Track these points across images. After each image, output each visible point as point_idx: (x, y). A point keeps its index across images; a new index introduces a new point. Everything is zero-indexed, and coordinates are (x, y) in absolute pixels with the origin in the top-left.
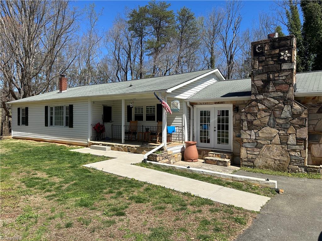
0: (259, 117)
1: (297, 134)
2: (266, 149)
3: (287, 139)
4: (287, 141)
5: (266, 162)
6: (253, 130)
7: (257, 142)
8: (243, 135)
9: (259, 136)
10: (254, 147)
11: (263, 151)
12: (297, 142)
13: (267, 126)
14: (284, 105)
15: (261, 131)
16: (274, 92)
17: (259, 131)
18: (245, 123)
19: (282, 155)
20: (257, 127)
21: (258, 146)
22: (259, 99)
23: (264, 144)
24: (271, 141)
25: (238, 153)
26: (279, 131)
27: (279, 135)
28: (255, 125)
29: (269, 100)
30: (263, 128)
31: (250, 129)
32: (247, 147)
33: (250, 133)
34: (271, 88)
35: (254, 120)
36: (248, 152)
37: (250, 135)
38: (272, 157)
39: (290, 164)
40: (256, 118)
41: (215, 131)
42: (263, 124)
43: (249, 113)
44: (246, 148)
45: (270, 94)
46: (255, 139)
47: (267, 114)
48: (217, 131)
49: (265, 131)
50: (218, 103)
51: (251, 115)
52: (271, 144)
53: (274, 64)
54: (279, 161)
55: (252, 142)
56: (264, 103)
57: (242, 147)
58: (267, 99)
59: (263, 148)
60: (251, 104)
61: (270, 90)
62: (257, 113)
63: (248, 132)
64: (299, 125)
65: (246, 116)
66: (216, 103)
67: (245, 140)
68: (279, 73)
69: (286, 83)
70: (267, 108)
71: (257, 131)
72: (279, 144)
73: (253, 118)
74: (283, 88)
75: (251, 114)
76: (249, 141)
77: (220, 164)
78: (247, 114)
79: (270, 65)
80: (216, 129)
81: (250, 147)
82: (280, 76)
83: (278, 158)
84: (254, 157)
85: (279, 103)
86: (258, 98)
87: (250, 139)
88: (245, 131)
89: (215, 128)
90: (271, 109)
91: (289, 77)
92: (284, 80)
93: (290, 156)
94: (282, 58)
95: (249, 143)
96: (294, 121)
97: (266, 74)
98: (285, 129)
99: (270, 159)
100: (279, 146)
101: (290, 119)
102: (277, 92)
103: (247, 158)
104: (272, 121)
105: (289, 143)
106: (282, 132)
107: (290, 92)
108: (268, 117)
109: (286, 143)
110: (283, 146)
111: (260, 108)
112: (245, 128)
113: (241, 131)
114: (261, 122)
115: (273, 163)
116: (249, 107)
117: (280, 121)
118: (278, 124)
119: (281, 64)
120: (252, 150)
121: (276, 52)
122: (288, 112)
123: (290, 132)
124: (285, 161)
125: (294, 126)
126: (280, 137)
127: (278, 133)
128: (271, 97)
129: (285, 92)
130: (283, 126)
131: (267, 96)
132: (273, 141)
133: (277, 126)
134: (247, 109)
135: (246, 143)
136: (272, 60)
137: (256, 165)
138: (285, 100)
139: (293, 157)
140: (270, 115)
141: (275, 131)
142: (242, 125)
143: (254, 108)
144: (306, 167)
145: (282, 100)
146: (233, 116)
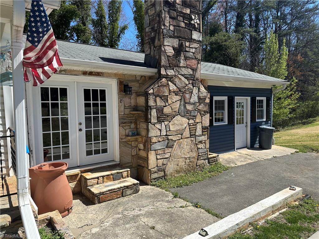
0: (170, 102)
1: (203, 122)
2: (177, 146)
3: (196, 130)
4: (195, 132)
5: (178, 165)
6: (164, 122)
7: (168, 139)
8: (152, 130)
9: (170, 131)
10: (164, 147)
11: (175, 150)
12: (203, 132)
13: (178, 115)
14: (193, 87)
15: (171, 123)
16: (185, 67)
17: (170, 122)
18: (154, 113)
19: (191, 151)
20: (168, 117)
21: (169, 145)
22: (171, 75)
23: (175, 141)
24: (182, 134)
25: (128, 163)
26: (189, 120)
27: (189, 126)
28: (165, 115)
29: (180, 79)
30: (174, 118)
31: (160, 121)
32: (157, 149)
33: (159, 127)
34: (182, 61)
35: (164, 106)
36: (159, 157)
37: (161, 130)
38: (183, 156)
39: (198, 160)
40: (167, 104)
41: (80, 130)
42: (174, 112)
43: (158, 96)
44: (155, 150)
45: (181, 70)
46: (166, 135)
47: (178, 98)
48: (84, 130)
49: (176, 122)
50: (91, 74)
51: (161, 99)
52: (182, 138)
53: (185, 28)
54: (189, 159)
55: (163, 141)
56: (176, 82)
57: (151, 150)
58: (178, 77)
59: (174, 147)
60: (161, 83)
61: (181, 65)
62: (167, 96)
63: (158, 126)
64: (204, 112)
65: (155, 101)
66: (85, 73)
67: (155, 138)
68: (190, 42)
69: (195, 58)
70: (178, 90)
71: (168, 122)
72: (189, 138)
73: (163, 104)
74: (193, 64)
75: (161, 97)
76: (160, 139)
77: (129, 192)
78: (156, 97)
79: (181, 27)
80: (83, 127)
81: (160, 148)
82: (191, 46)
83: (188, 156)
84: (165, 161)
85: (189, 84)
86: (169, 74)
87: (160, 136)
88: (154, 125)
89: (80, 124)
90: (181, 91)
91: (198, 51)
92: (194, 53)
93: (198, 149)
94: (193, 22)
95: (160, 142)
96: (201, 107)
97: (177, 39)
98: (194, 118)
99: (181, 160)
100: (189, 140)
101: (198, 104)
102: (187, 68)
103: (157, 166)
104: (182, 108)
105: (197, 134)
106: (191, 121)
107: (198, 71)
108: (179, 102)
109: (195, 135)
110: (192, 139)
111: (171, 89)
112: (154, 120)
113: (149, 125)
114: (172, 109)
115: (184, 163)
116: (158, 86)
117: (189, 107)
118: (188, 112)
119: (192, 31)
120: (163, 153)
121: (188, 11)
122: (196, 96)
123: (197, 121)
124: (194, 158)
125: (200, 113)
126: (189, 128)
127: (188, 124)
128: (182, 75)
129: (194, 70)
130: (192, 114)
131: (179, 72)
132: (184, 134)
133: (187, 114)
134: (156, 90)
135: (156, 143)
136: (183, 22)
137: (168, 173)
138: (194, 80)
139: (200, 151)
140: (181, 100)
141: (185, 120)
142: (151, 115)
143: (165, 88)
144: (208, 159)
145: (191, 80)
146: (119, 101)
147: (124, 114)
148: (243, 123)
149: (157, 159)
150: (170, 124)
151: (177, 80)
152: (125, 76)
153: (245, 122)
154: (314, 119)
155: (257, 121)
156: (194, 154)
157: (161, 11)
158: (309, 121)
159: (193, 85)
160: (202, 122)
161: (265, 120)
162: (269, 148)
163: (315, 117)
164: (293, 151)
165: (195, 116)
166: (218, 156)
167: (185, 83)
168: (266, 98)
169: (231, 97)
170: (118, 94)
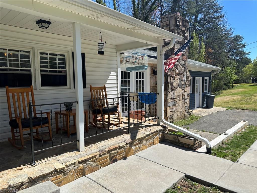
0: (176, 79)
2: (177, 105)
4: (184, 97)
5: (178, 115)
7: (174, 101)
8: (169, 95)
9: (175, 96)
10: (173, 105)
11: (177, 107)
12: (187, 97)
13: (178, 87)
14: (185, 71)
18: (170, 86)
19: (183, 108)
20: (175, 88)
21: (175, 104)
23: (177, 102)
24: (179, 98)
31: (172, 90)
32: (170, 106)
35: (174, 82)
37: (172, 95)
38: (180, 110)
39: (185, 113)
46: (174, 98)
49: (177, 91)
51: (173, 78)
52: (179, 100)
57: (168, 106)
58: (179, 65)
60: (173, 69)
62: (175, 76)
63: (171, 93)
65: (170, 79)
67: (170, 100)
69: (186, 55)
74: (185, 58)
78: (171, 77)
84: (173, 113)
87: (172, 99)
88: (169, 92)
90: (180, 74)
91: (187, 51)
92: (185, 52)
93: (185, 106)
94: (186, 35)
95: (171, 102)
96: (187, 83)
97: (179, 45)
98: (184, 89)
99: (179, 112)
100: (182, 101)
101: (186, 81)
102: (183, 60)
103: (170, 115)
104: (180, 83)
105: (185, 98)
106: (183, 91)
107: (187, 62)
108: (179, 79)
109: (184, 98)
110: (183, 101)
111: (176, 72)
112: (169, 90)
113: (167, 92)
114: (176, 84)
115: (180, 114)
116: (172, 71)
117: (183, 83)
118: (182, 85)
119: (185, 40)
120: (172, 108)
121: (184, 29)
122: (185, 76)
123: (186, 91)
124: (183, 111)
125: (187, 86)
126: (182, 95)
127: (182, 92)
128: (181, 64)
129: (185, 62)
130: (184, 87)
131: (179, 63)
132: (180, 98)
133: (182, 87)
134: (171, 73)
135: (170, 102)
136: (182, 35)
137: (174, 119)
138: (185, 67)
139: (186, 108)
140: (180, 78)
141: (181, 90)
142: (168, 86)
143: (174, 72)
144: (189, 112)
145: (184, 67)
146: (150, 79)
147: (153, 86)
148: (198, 93)
149: (170, 111)
150: (175, 92)
151: (179, 67)
152: (154, 65)
153: (199, 92)
154: (219, 92)
155: (205, 91)
156: (184, 110)
157: (174, 29)
158: (216, 93)
159: (184, 70)
160: (187, 91)
161: (208, 91)
162: (212, 107)
163: (219, 91)
164: (226, 109)
165: (184, 88)
166: (192, 111)
167: (182, 69)
168: (208, 78)
169: (194, 77)
170: (150, 75)
